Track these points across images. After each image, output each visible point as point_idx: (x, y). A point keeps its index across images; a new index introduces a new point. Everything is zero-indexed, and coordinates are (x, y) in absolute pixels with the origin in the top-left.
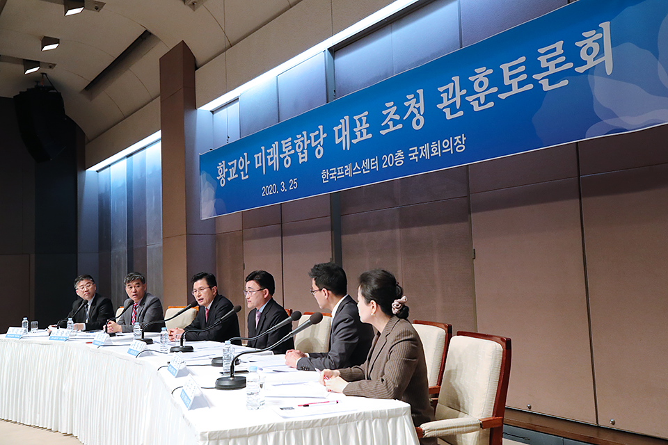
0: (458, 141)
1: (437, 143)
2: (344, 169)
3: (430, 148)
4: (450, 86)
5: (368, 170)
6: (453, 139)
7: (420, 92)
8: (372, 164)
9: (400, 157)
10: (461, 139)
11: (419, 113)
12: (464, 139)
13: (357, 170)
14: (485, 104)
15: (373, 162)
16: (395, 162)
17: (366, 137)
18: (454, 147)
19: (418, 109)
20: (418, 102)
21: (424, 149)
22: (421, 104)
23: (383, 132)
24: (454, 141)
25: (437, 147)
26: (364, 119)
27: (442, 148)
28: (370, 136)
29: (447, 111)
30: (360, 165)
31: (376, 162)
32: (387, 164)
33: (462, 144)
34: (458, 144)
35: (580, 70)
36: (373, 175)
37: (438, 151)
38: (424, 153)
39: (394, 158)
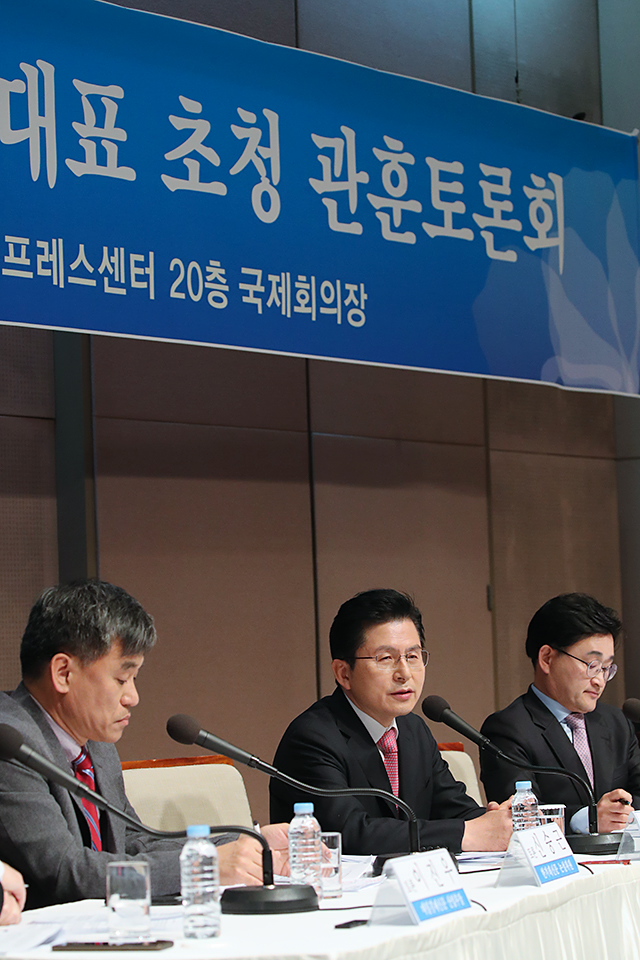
0: (352, 297)
1: (309, 281)
2: (33, 251)
3: (294, 290)
4: (336, 143)
5: (118, 285)
6: (343, 287)
7: (272, 117)
8: (134, 271)
9: (216, 281)
10: (357, 294)
11: (269, 176)
12: (364, 297)
13: (81, 272)
14: (400, 230)
15: (138, 264)
16: (207, 291)
17: (114, 170)
18: (345, 310)
19: (267, 163)
20: (265, 142)
21: (279, 284)
22: (273, 152)
23: (172, 183)
24: (345, 294)
25: (309, 291)
26: (112, 110)
27: (320, 303)
28: (128, 174)
29: (331, 205)
30: (95, 260)
31: (150, 271)
32: (182, 288)
33: (359, 307)
34: (352, 304)
35: (532, 243)
36: (134, 308)
37: (309, 305)
38: (280, 295)
39: (205, 280)
